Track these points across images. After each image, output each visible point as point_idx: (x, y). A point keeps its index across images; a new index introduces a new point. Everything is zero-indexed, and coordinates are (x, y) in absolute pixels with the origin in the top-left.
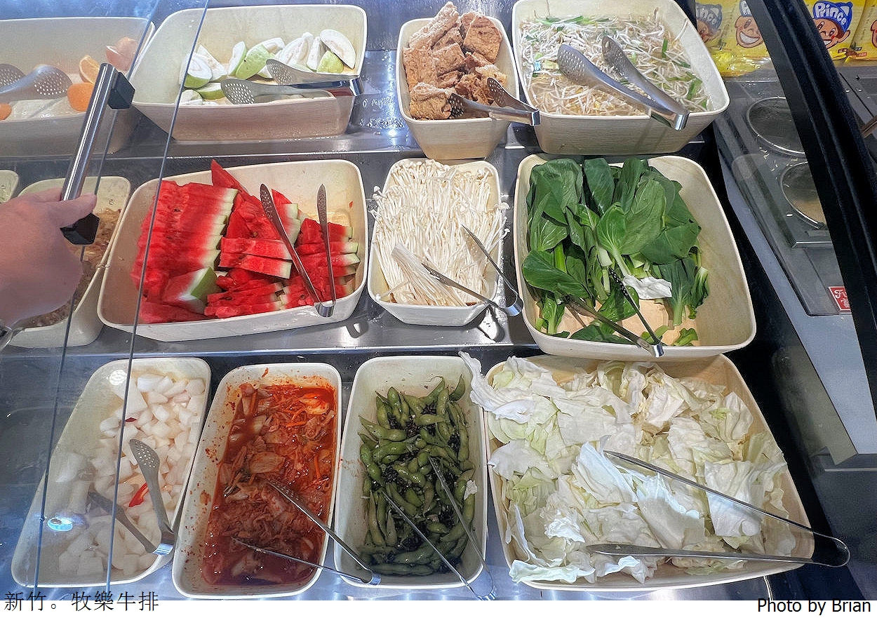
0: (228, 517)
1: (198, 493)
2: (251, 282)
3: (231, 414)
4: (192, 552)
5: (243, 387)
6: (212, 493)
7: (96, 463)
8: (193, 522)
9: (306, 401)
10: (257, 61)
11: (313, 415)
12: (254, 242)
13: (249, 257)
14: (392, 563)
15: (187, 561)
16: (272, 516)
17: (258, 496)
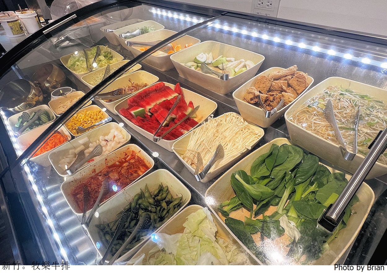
0: (92, 181)
1: (93, 168)
2: (154, 121)
3: (123, 156)
4: (76, 181)
5: (133, 152)
6: (97, 172)
7: (90, 144)
8: (84, 174)
9: (141, 168)
10: (220, 62)
11: (138, 174)
12: (162, 109)
13: (158, 113)
14: (105, 234)
15: (72, 181)
16: (98, 190)
17: (102, 182)
